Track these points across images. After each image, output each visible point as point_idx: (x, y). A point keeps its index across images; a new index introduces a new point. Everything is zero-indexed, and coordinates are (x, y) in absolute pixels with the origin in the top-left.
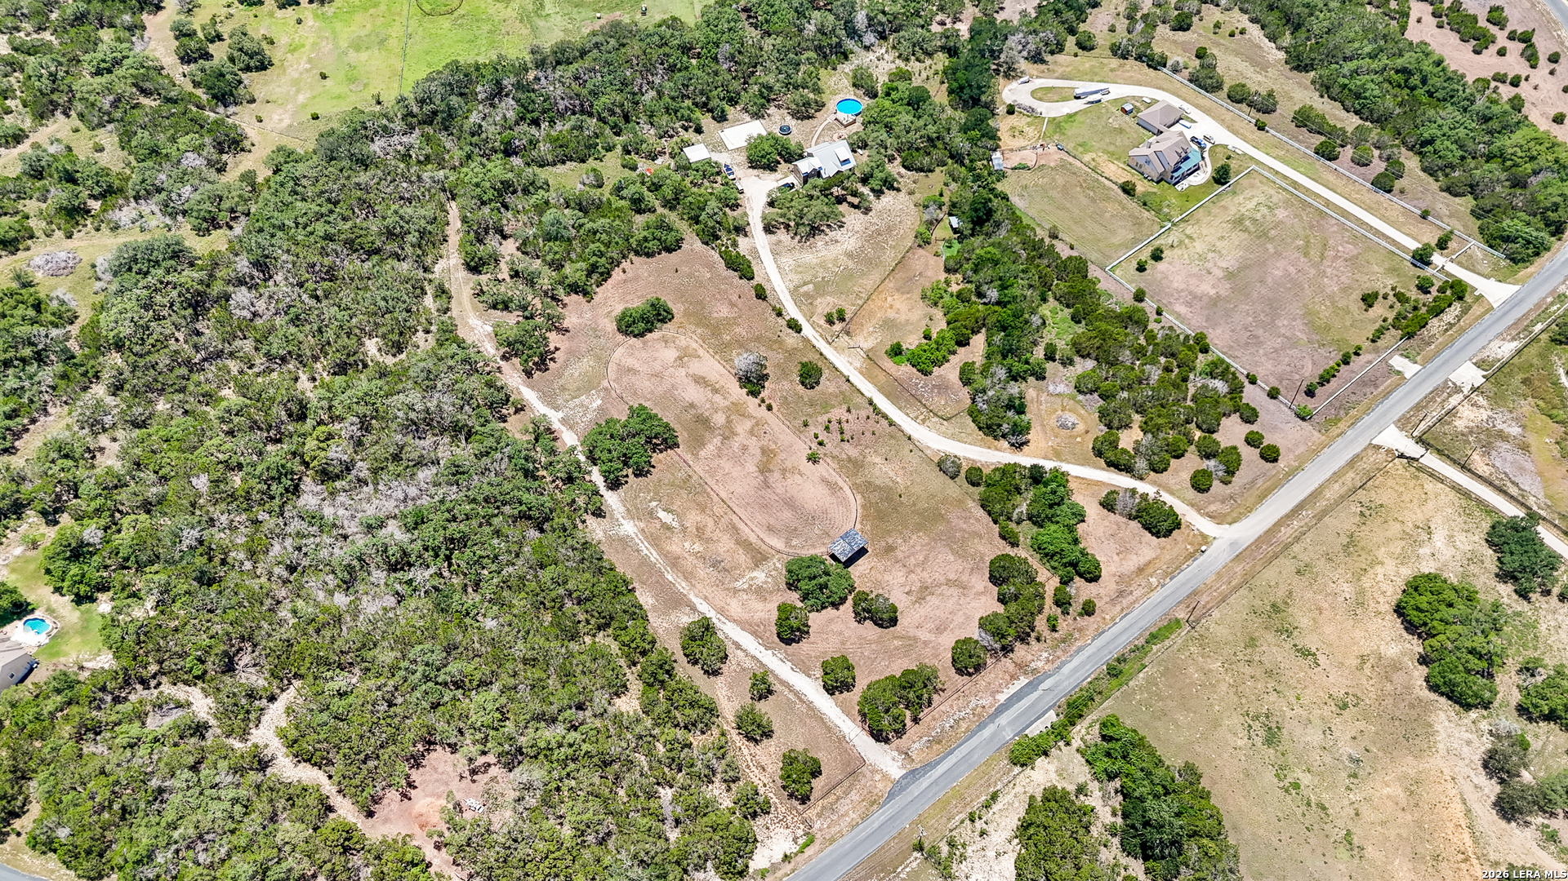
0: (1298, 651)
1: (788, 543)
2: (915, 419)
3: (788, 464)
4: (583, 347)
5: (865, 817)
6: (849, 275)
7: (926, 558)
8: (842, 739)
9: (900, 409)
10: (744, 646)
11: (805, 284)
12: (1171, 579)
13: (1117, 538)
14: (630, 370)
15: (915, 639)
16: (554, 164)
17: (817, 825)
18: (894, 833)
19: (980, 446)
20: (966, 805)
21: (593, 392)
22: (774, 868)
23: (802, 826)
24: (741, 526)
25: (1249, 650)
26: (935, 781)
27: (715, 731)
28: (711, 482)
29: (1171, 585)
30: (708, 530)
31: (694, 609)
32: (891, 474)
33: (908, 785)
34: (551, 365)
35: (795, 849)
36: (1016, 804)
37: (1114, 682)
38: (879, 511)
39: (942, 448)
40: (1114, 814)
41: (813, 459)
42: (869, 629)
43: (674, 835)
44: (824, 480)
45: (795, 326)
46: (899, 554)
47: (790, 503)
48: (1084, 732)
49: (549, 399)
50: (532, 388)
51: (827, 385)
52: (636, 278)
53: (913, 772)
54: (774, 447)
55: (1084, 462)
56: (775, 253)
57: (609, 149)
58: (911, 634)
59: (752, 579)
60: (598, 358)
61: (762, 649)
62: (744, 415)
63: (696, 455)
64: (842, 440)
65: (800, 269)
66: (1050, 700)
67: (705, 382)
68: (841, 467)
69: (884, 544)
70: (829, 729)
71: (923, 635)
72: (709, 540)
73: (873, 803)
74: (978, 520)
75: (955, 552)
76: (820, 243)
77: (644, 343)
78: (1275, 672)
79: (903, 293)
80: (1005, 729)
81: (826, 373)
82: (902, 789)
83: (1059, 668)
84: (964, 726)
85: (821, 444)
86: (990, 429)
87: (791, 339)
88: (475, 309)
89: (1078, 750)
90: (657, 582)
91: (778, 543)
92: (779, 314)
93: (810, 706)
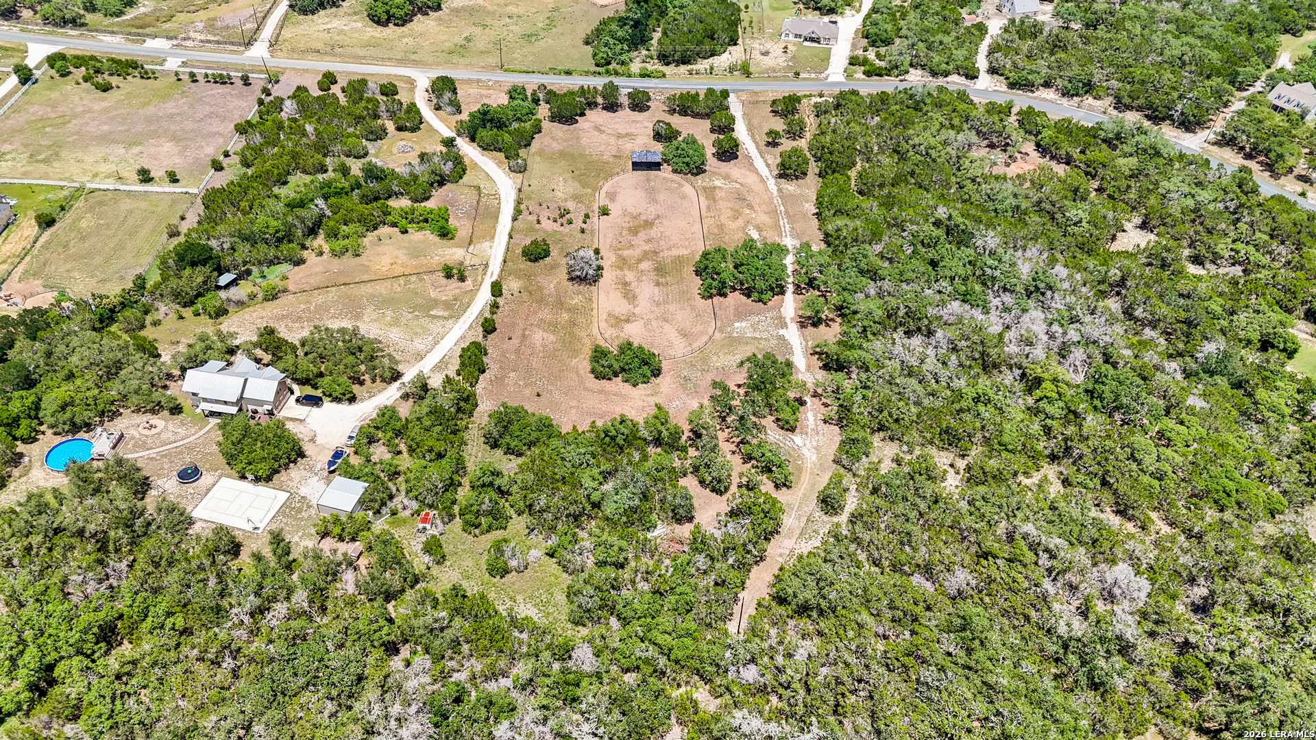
1: (682, 186)
2: (498, 198)
3: (627, 219)
6: (386, 303)
7: (599, 145)
10: (764, 164)
11: (435, 317)
14: (684, 334)
19: (480, 167)
21: (735, 335)
24: (703, 207)
30: (729, 215)
31: (780, 190)
32: (561, 184)
38: (598, 173)
39: (505, 178)
41: (605, 212)
44: (613, 200)
45: (497, 290)
47: (653, 201)
54: (625, 233)
56: (420, 356)
59: (725, 185)
61: (753, 158)
62: (622, 258)
65: (421, 330)
67: (627, 294)
72: (735, 211)
74: (542, 142)
75: (578, 140)
79: (368, 267)
85: (587, 217)
90: (793, 210)
91: (688, 190)
92: (495, 306)
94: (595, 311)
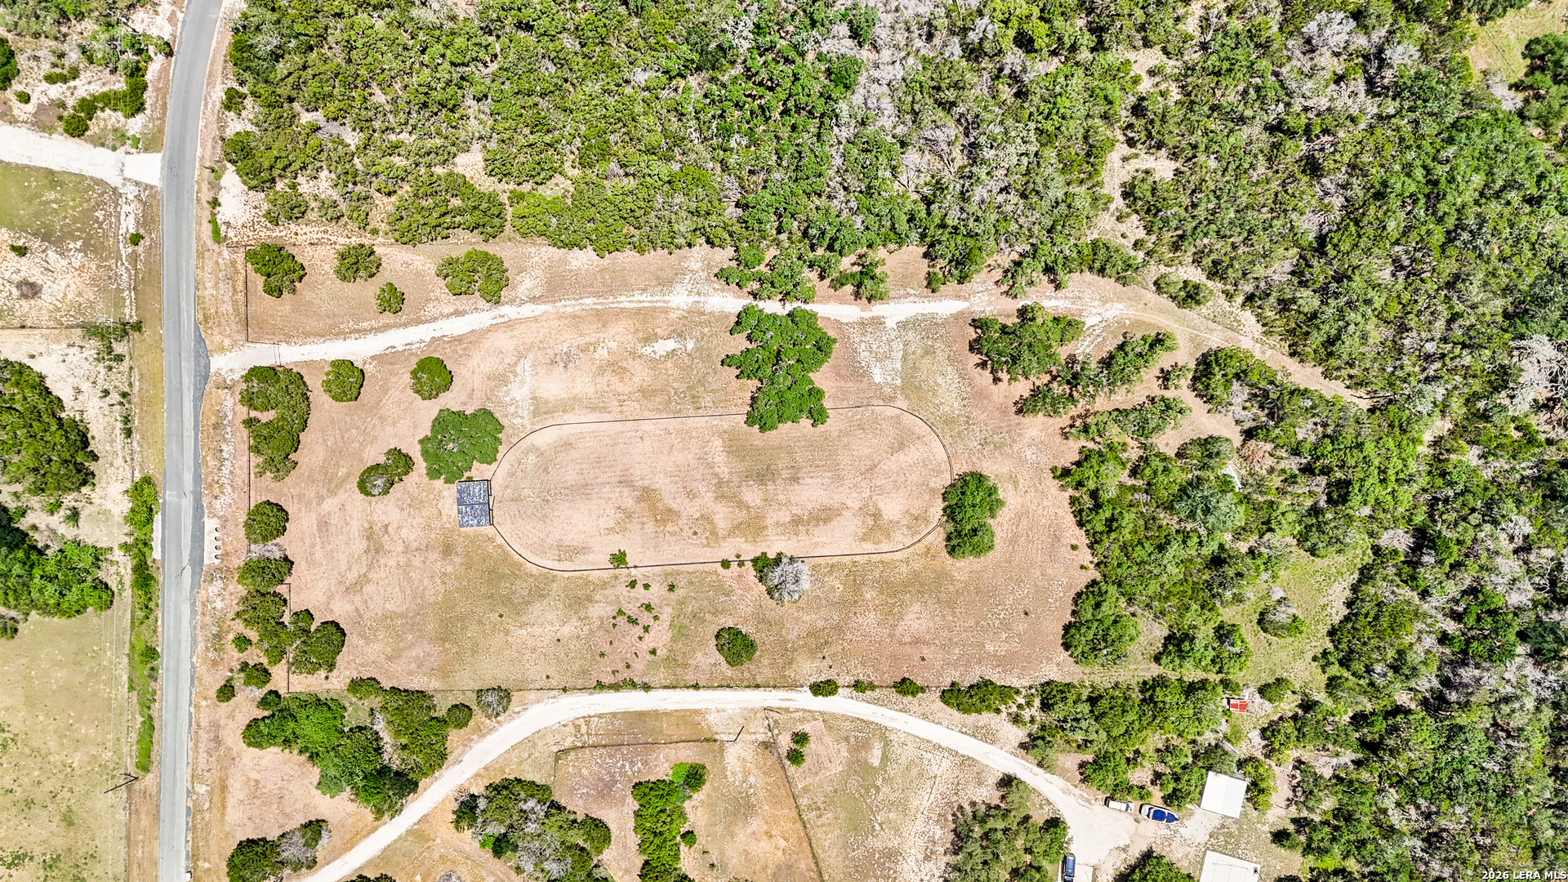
0: (25, 855)
1: (534, 449)
2: (587, 719)
3: (634, 526)
4: (979, 416)
5: (199, 301)
6: (859, 824)
7: (410, 580)
8: (288, 339)
9: (614, 715)
10: (453, 319)
11: (885, 758)
12: (188, 808)
13: (275, 800)
14: (900, 446)
15: (333, 492)
16: (1355, 589)
17: (226, 254)
18: (165, 314)
19: (496, 761)
20: (142, 400)
21: (899, 382)
22: (215, 186)
23: (235, 239)
24: (594, 417)
25: (64, 809)
26: (180, 390)
27: (384, 227)
28: (673, 424)
29: (183, 803)
30: (615, 380)
31: (533, 300)
32: (537, 630)
33: (197, 363)
34: (976, 358)
35: (220, 219)
36: (108, 447)
37: (140, 647)
38: (501, 577)
39: (526, 716)
40: (35, 528)
41: (619, 559)
42: (375, 455)
43: (306, 118)
44: (584, 550)
45: (823, 688)
46: (434, 555)
47: (582, 490)
48: (119, 571)
49: (927, 326)
50: (957, 317)
51: (709, 657)
52: (1052, 555)
53: (206, 377)
54: (670, 528)
55: (386, 854)
56: (966, 762)
57: (1332, 684)
58: (341, 491)
59: (522, 382)
60: (949, 421)
61: (437, 335)
62: (737, 529)
63: (722, 434)
64: (620, 612)
65: (914, 771)
66: (171, 567)
67: (818, 519)
68: (587, 582)
69: (459, 550)
70: (307, 335)
71: (330, 504)
72: (601, 371)
73: (206, 319)
74: (410, 673)
75: (393, 616)
76: (939, 833)
77: (933, 490)
78: (27, 810)
79: (779, 867)
80: (175, 499)
81: (727, 670)
82: (197, 355)
83: (193, 604)
84: (212, 463)
85: (633, 584)
86: (505, 790)
87: (811, 669)
88: (1138, 324)
89: (111, 549)
90: (591, 285)
91: (544, 439)
92: (858, 686)
93: (343, 335)
94: (856, 558)
